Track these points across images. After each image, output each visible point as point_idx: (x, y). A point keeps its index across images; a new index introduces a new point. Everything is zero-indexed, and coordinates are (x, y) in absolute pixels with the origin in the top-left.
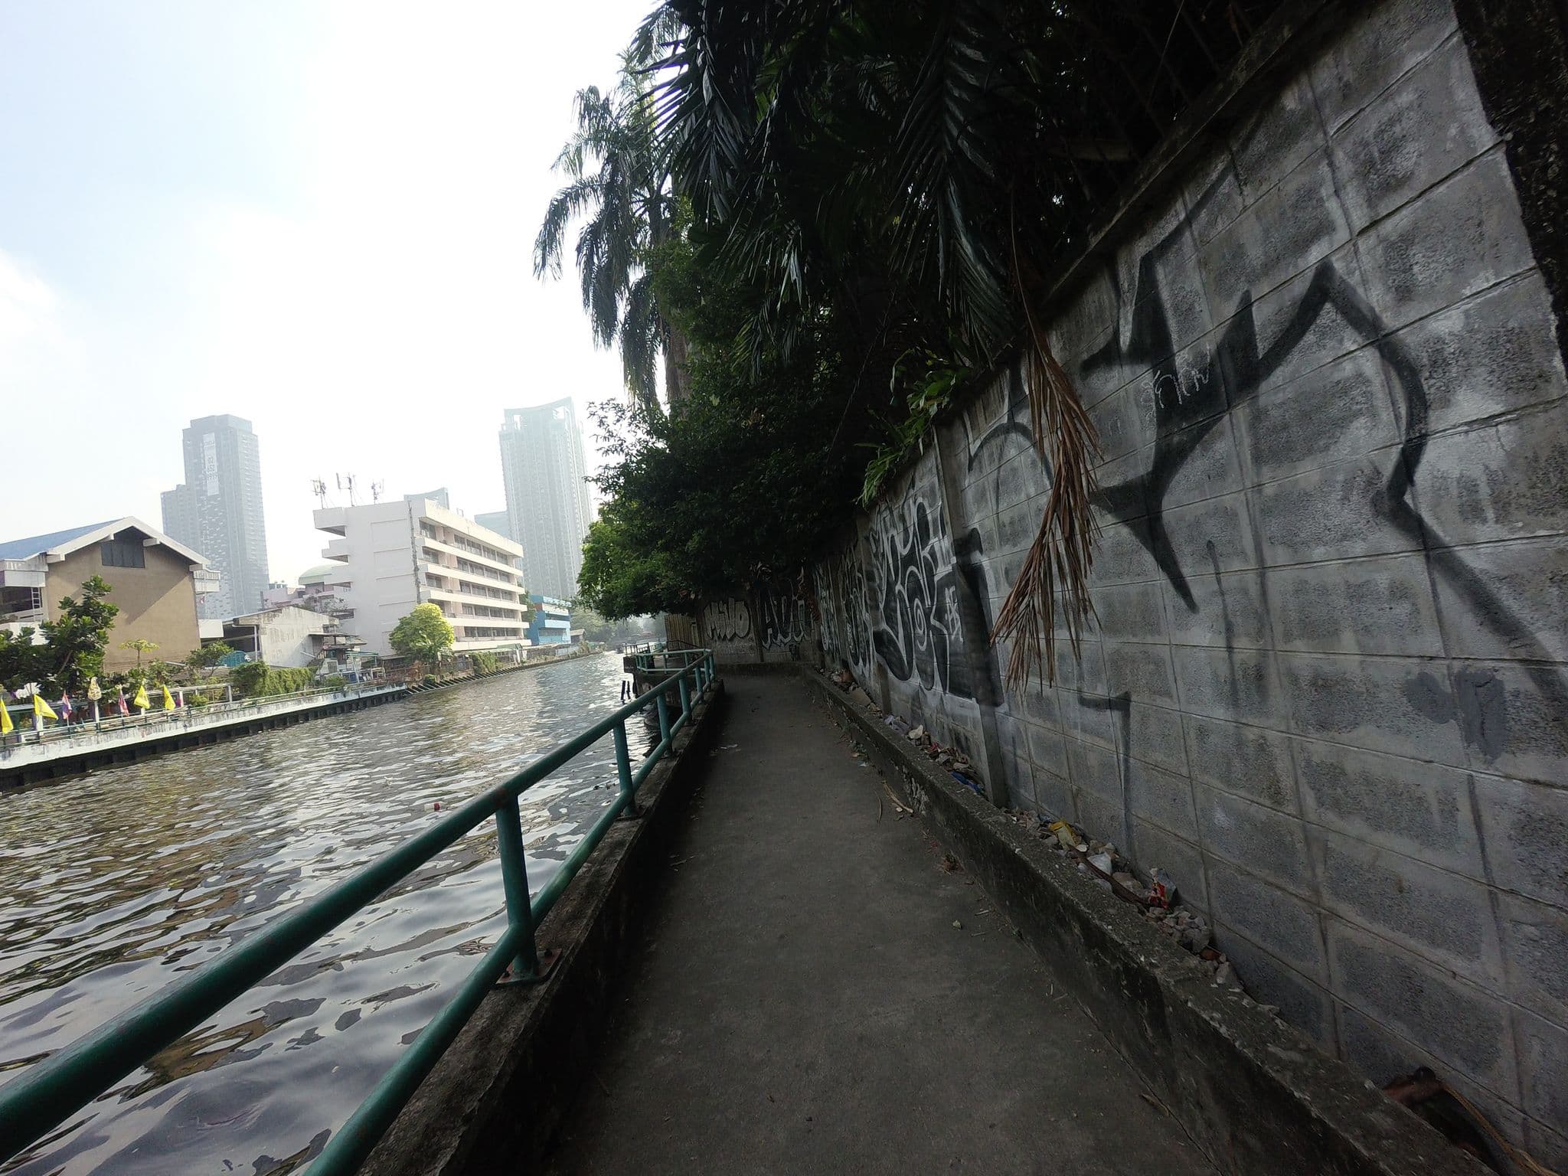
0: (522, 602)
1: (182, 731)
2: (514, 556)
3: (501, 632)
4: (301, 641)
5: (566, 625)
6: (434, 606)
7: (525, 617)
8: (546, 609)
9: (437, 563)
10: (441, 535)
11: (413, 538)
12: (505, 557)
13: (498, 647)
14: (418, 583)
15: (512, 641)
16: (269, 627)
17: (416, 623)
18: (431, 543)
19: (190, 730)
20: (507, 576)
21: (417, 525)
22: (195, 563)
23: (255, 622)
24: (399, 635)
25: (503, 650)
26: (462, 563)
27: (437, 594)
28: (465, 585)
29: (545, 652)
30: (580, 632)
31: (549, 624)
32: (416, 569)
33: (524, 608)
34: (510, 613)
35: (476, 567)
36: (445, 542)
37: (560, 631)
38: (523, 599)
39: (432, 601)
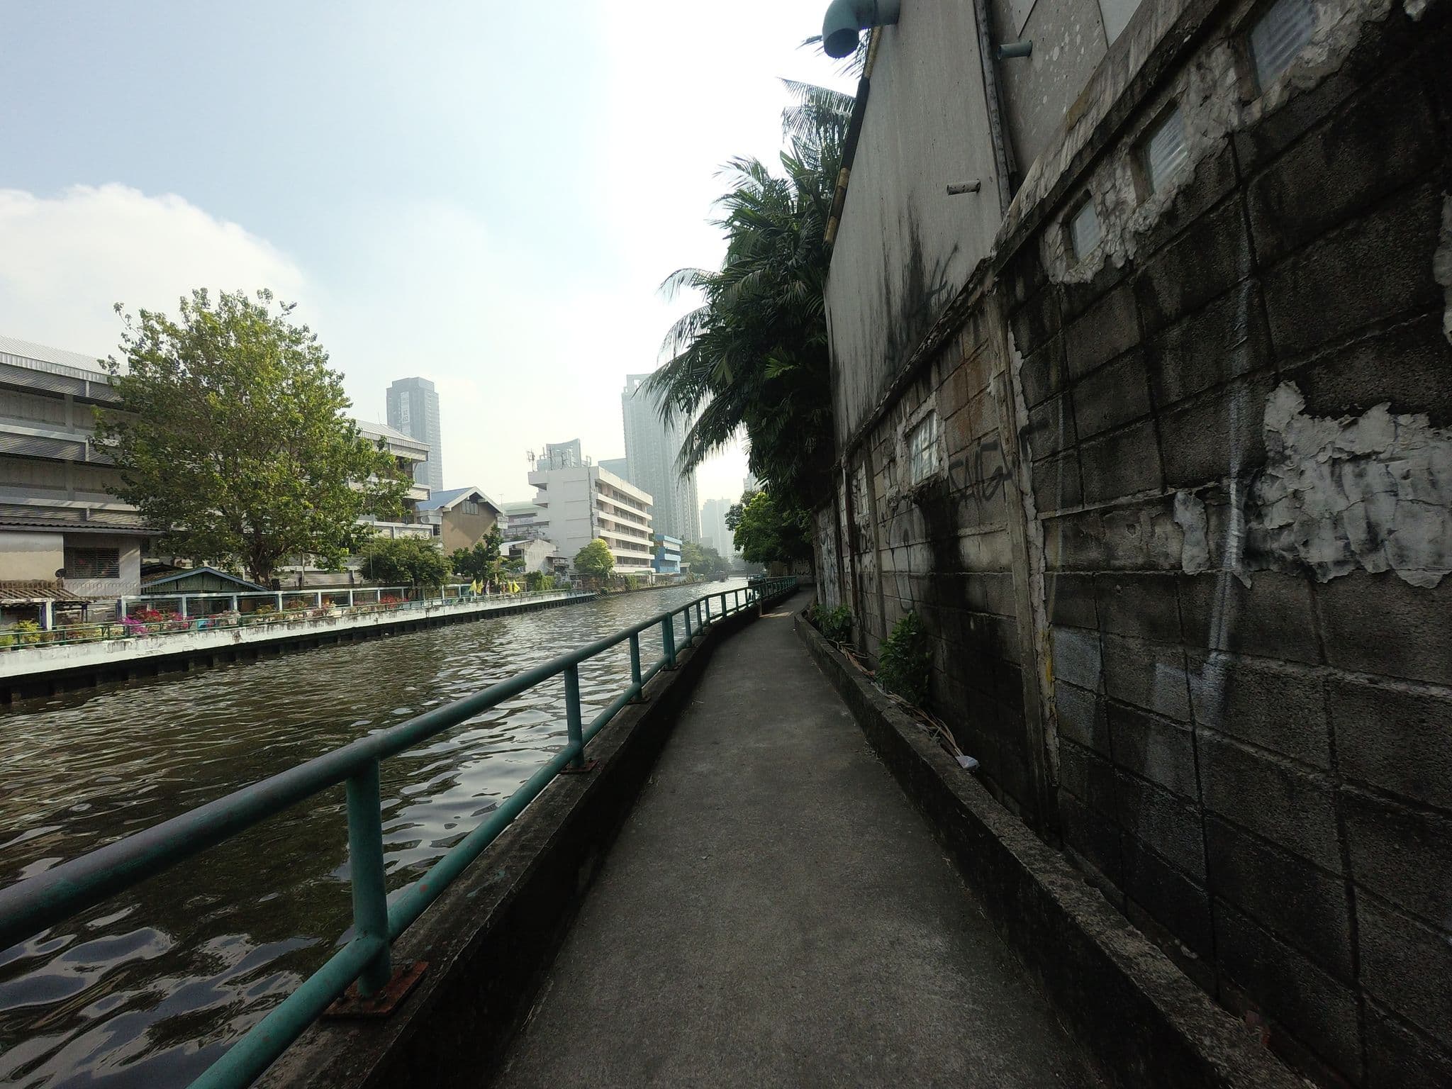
0: (650, 540)
1: (519, 604)
2: (647, 504)
3: (636, 561)
4: (542, 561)
5: (677, 558)
6: (603, 541)
7: (652, 551)
8: (666, 545)
9: (602, 510)
10: (605, 491)
11: (590, 493)
12: (640, 505)
13: (636, 572)
14: (592, 524)
15: (643, 569)
16: (529, 550)
17: (591, 552)
18: (602, 497)
19: (523, 604)
20: (641, 520)
21: (593, 484)
22: (499, 512)
23: (522, 548)
24: (580, 560)
25: (638, 574)
26: (618, 511)
27: (604, 533)
28: (619, 527)
29: (666, 578)
30: (687, 565)
31: (668, 557)
32: (592, 515)
33: (651, 544)
34: (642, 548)
35: (624, 513)
36: (607, 496)
37: (673, 563)
38: (651, 537)
39: (600, 537)
